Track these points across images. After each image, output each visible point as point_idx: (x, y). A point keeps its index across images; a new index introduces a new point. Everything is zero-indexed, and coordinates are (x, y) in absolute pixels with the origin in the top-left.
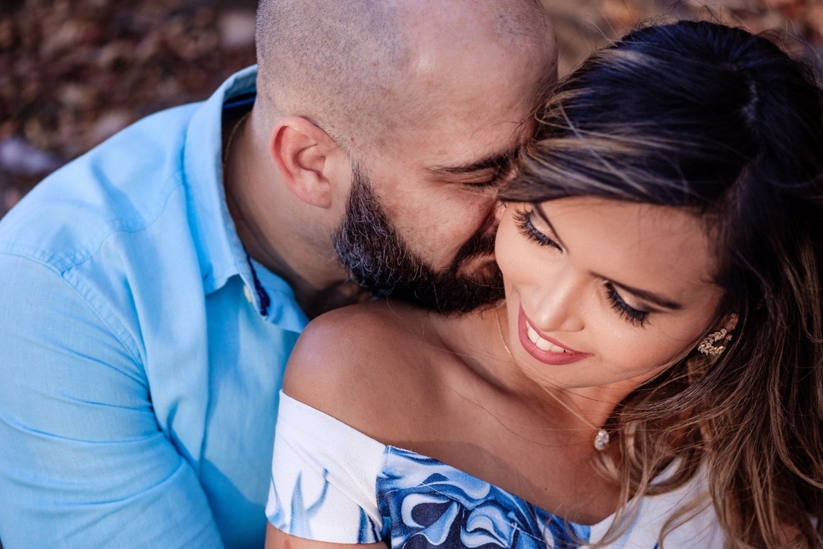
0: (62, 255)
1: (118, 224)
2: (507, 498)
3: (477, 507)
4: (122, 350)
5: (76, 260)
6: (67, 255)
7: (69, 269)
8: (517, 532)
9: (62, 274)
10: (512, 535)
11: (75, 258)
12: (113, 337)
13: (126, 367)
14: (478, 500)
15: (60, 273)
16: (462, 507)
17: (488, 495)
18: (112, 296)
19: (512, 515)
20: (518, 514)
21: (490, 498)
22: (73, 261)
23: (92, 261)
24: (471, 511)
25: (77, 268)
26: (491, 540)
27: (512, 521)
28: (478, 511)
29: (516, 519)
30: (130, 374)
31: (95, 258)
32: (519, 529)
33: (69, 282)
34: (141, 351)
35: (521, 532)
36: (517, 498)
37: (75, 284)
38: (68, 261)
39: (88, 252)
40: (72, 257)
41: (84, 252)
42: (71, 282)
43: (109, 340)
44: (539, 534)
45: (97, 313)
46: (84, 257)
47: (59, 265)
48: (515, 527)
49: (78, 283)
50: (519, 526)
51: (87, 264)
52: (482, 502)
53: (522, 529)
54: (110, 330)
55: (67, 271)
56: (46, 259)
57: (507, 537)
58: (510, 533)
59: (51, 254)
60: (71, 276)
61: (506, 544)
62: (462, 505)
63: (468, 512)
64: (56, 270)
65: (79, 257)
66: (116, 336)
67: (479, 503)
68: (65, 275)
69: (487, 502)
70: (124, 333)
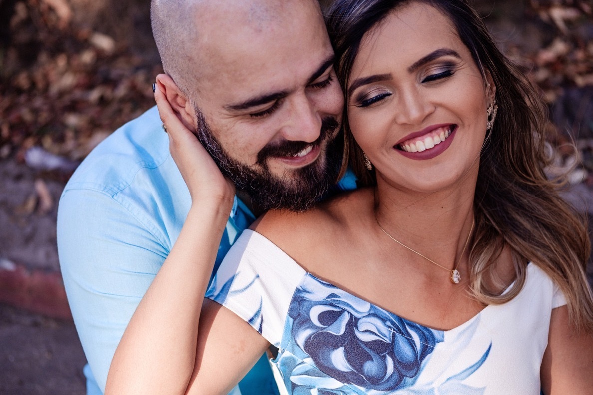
0: (111, 186)
1: (143, 163)
2: (383, 313)
3: (364, 317)
4: (154, 240)
5: (120, 188)
6: (115, 186)
7: (117, 194)
8: (394, 333)
9: (113, 197)
10: (391, 336)
11: (120, 186)
12: (148, 232)
13: (157, 250)
14: (363, 313)
15: (111, 196)
16: (352, 315)
17: (370, 310)
18: (145, 207)
19: (389, 323)
20: (393, 323)
21: (372, 312)
22: (118, 188)
23: (130, 188)
24: (359, 319)
25: (122, 192)
26: (377, 338)
27: (389, 327)
28: (364, 319)
29: (392, 326)
30: (160, 254)
31: (131, 185)
32: (395, 332)
33: (117, 201)
34: (167, 241)
35: (397, 334)
36: (391, 313)
37: (121, 202)
38: (116, 189)
39: (127, 183)
40: (118, 186)
41: (125, 183)
42: (119, 201)
43: (145, 234)
44: (409, 335)
45: (136, 218)
46: (125, 186)
47: (110, 192)
48: (392, 331)
49: (122, 201)
50: (394, 330)
51: (127, 190)
52: (367, 314)
53: (397, 332)
54: (145, 227)
55: (115, 195)
56: (102, 189)
57: (388, 336)
58: (390, 334)
59: (105, 186)
60: (118, 197)
61: (388, 341)
62: (351, 314)
63: (357, 319)
64: (109, 195)
65: (122, 185)
66: (149, 231)
67: (365, 315)
68: (114, 197)
69: (370, 315)
70: (154, 229)
